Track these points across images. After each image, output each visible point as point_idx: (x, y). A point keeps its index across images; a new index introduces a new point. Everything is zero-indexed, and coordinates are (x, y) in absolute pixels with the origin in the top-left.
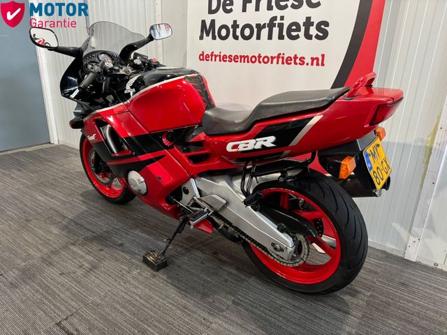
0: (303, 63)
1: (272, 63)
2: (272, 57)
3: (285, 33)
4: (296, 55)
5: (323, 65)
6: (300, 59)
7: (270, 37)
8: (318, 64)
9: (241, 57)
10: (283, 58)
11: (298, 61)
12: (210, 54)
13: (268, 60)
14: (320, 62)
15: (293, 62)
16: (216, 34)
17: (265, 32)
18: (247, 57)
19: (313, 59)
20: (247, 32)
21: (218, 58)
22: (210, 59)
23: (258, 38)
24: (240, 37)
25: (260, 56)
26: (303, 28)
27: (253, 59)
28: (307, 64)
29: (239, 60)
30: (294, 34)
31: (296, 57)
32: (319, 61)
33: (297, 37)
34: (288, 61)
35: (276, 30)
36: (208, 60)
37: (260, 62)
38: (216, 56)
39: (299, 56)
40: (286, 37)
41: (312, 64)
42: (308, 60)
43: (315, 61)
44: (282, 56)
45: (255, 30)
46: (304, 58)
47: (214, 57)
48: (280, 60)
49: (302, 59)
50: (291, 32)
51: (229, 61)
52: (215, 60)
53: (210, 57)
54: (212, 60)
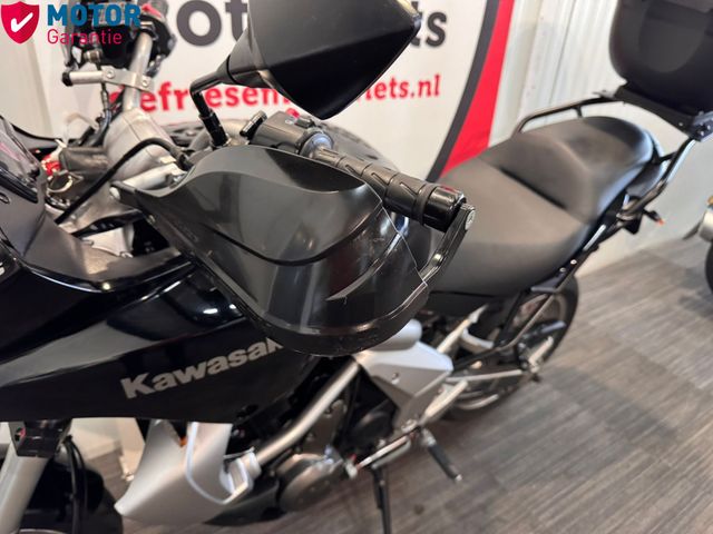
0: (406, 92)
4: (393, 79)
5: (437, 93)
6: (402, 87)
8: (429, 93)
11: (397, 90)
14: (433, 89)
15: (388, 93)
19: (421, 84)
22: (159, 104)
28: (413, 95)
31: (393, 83)
32: (429, 87)
34: (378, 92)
39: (399, 80)
41: (420, 93)
42: (413, 88)
43: (425, 88)
47: (172, 100)
49: (404, 85)
51: (229, 104)
52: (180, 106)
53: (159, 98)
54: (166, 107)
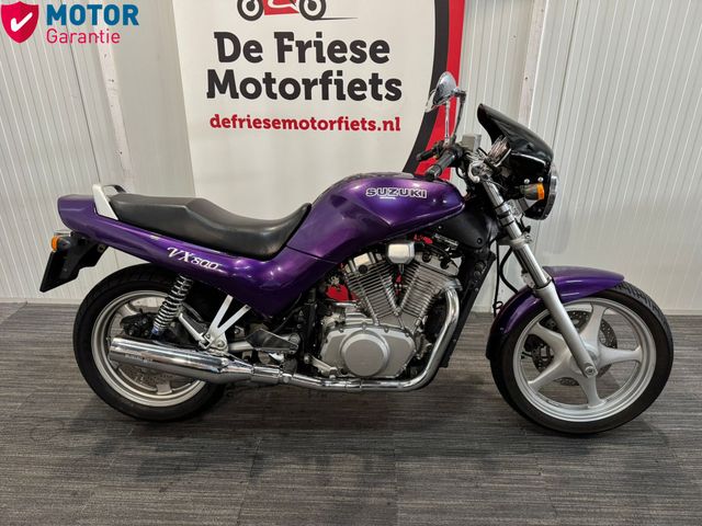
0: (374, 128)
1: (332, 128)
2: (331, 121)
3: (345, 92)
4: (363, 119)
5: (398, 129)
6: (370, 124)
7: (325, 96)
8: (392, 129)
9: (284, 121)
10: (346, 122)
11: (367, 126)
12: (230, 118)
13: (325, 125)
14: (395, 126)
15: (360, 127)
16: (238, 90)
17: (317, 90)
18: (295, 121)
19: (385, 123)
20: (290, 89)
21: (245, 124)
23: (308, 96)
24: (279, 95)
25: (313, 121)
26: (369, 87)
27: (304, 125)
28: (379, 129)
29: (281, 125)
30: (358, 93)
31: (363, 121)
32: (393, 125)
33: (363, 97)
34: (354, 125)
35: (332, 89)
36: (229, 126)
37: (314, 128)
38: (241, 121)
39: (368, 120)
40: (347, 96)
41: (385, 129)
42: (379, 124)
43: (388, 125)
44: (344, 119)
45: (302, 87)
46: (374, 122)
47: (237, 123)
48: (343, 125)
49: (372, 123)
50: (355, 90)
51: (265, 127)
52: (241, 127)
53: (232, 122)
54: (234, 126)
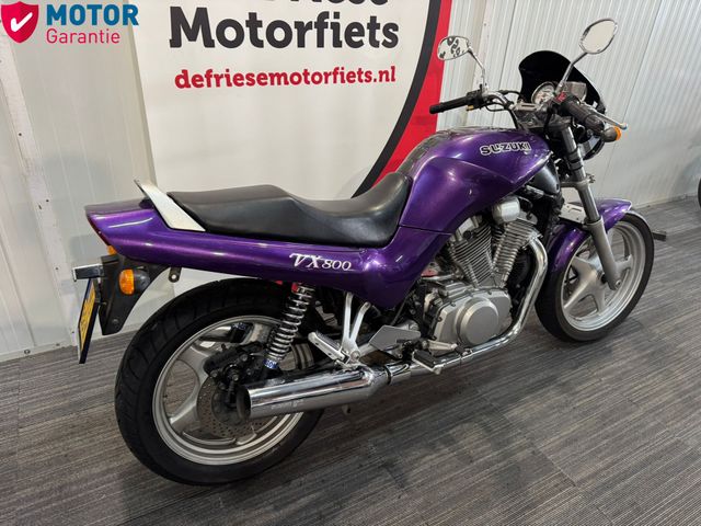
0: (370, 79)
1: (326, 82)
2: (325, 74)
3: (342, 37)
4: (360, 69)
5: (393, 80)
6: (366, 75)
7: (320, 44)
8: (387, 80)
10: (342, 74)
11: (363, 77)
12: (203, 75)
13: (320, 78)
14: (390, 77)
15: (356, 79)
16: (214, 36)
17: (311, 36)
18: (285, 75)
19: (381, 73)
20: (279, 35)
21: (223, 81)
22: (205, 83)
23: (301, 43)
24: (266, 43)
25: (306, 73)
26: (367, 32)
27: (296, 79)
28: (375, 80)
29: (269, 81)
30: (356, 39)
31: (360, 72)
32: (388, 75)
33: (360, 44)
34: (350, 77)
35: (328, 34)
36: (202, 85)
37: (307, 82)
38: (218, 78)
40: (344, 43)
41: (381, 80)
42: (375, 75)
43: (384, 76)
44: (340, 70)
45: (295, 31)
46: (370, 73)
47: (213, 80)
48: (339, 77)
49: (368, 74)
50: (353, 35)
51: (248, 84)
52: (218, 85)
53: (205, 79)
54: (209, 85)
